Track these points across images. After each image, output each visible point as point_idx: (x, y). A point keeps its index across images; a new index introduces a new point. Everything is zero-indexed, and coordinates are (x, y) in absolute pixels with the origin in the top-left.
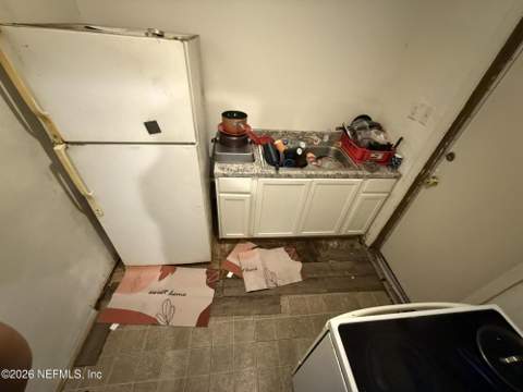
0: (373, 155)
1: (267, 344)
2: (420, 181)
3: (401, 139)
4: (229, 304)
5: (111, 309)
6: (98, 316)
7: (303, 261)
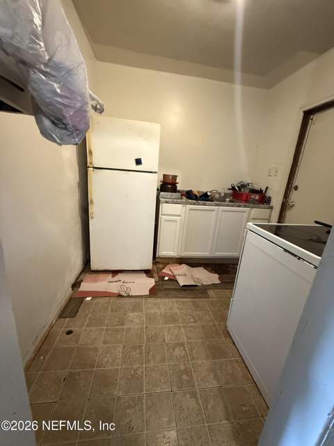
0: (253, 197)
1: (203, 312)
2: (284, 207)
3: (267, 188)
4: (169, 292)
5: (81, 292)
6: (73, 293)
7: (219, 274)
